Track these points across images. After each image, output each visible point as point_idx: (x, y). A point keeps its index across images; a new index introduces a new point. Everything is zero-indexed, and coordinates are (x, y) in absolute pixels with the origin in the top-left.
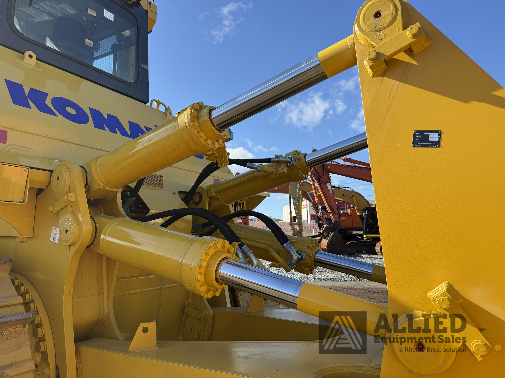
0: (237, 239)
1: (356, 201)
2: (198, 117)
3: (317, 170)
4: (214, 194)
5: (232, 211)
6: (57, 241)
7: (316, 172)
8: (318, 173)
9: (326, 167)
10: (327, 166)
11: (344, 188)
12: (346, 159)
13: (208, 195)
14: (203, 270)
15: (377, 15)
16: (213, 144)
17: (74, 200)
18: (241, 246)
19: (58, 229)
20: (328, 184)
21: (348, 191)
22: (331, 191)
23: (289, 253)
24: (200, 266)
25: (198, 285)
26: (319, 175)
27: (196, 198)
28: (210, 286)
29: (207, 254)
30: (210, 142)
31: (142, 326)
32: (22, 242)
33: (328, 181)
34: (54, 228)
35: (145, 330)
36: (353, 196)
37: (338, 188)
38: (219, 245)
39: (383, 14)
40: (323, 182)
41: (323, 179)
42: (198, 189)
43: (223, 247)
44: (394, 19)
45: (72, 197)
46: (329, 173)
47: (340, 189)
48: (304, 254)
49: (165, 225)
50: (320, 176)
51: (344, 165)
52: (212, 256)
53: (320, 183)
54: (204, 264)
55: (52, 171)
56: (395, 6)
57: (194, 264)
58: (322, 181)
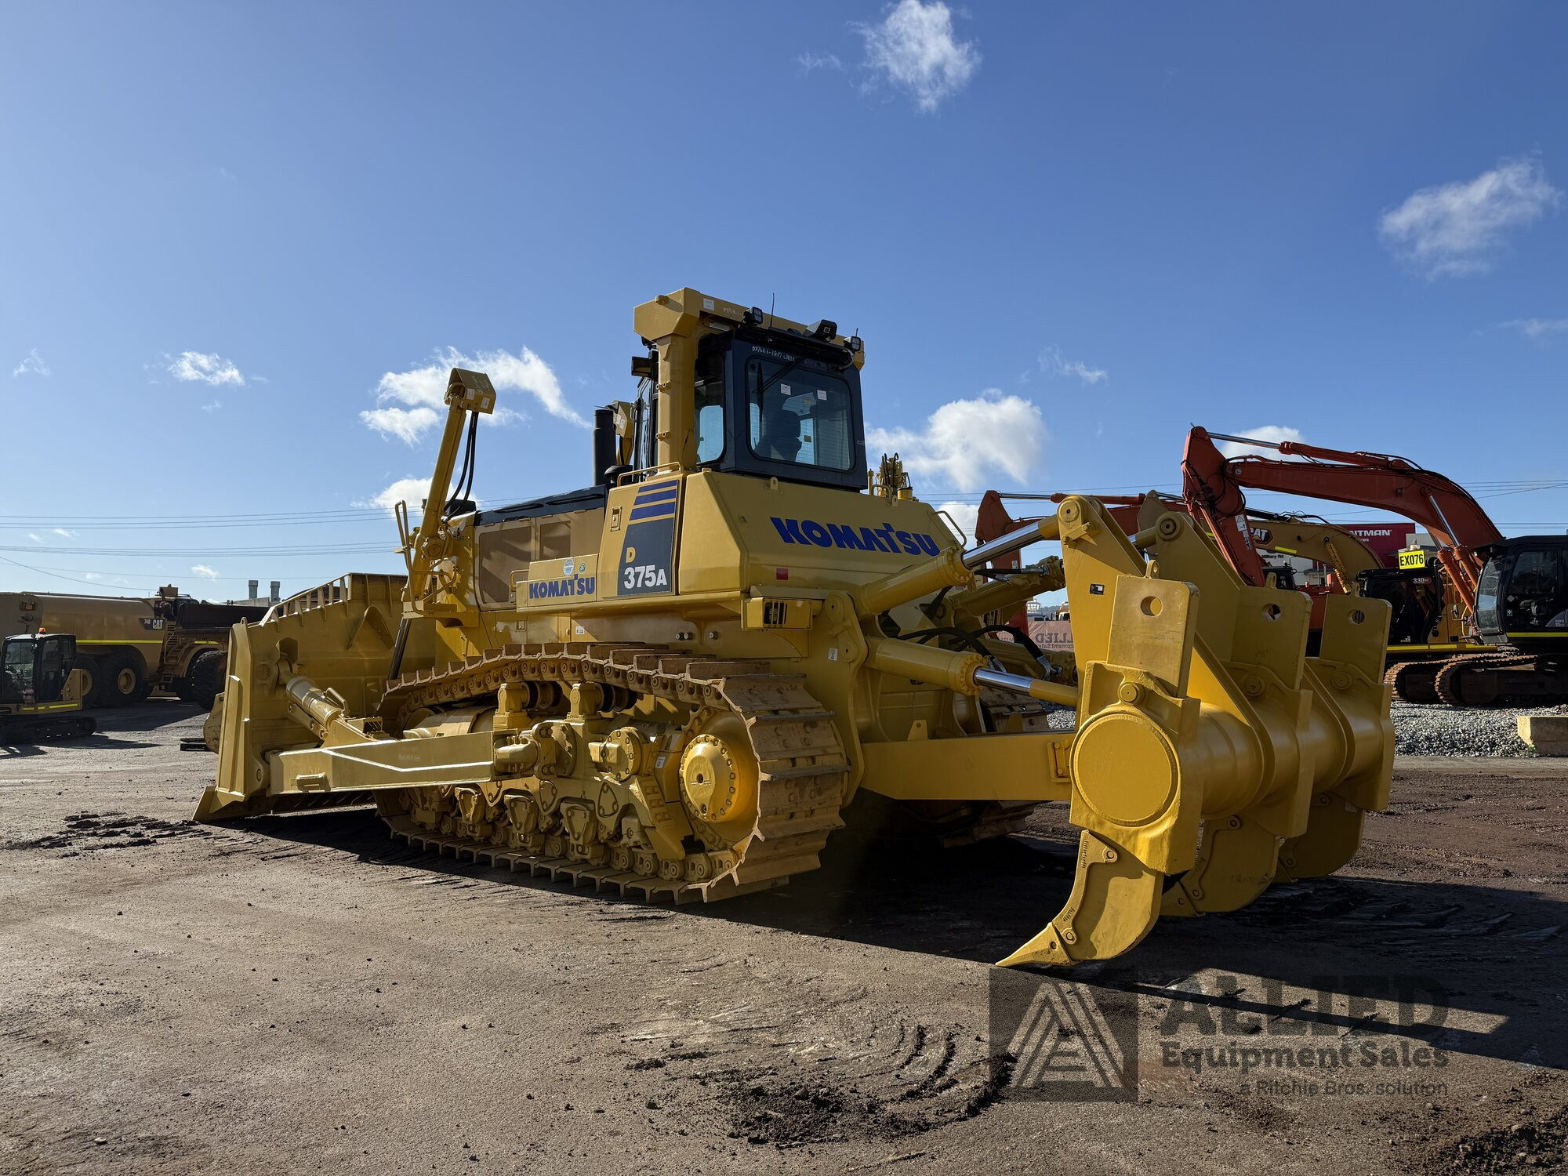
0: (988, 653)
1: (1336, 554)
2: (953, 561)
3: (1205, 481)
4: (960, 607)
5: (983, 626)
6: (835, 659)
7: (1203, 486)
8: (1210, 490)
9: (1230, 472)
10: (1233, 471)
11: (1301, 520)
12: (1288, 445)
13: (953, 607)
14: (964, 675)
15: (1068, 511)
16: (965, 578)
17: (851, 625)
18: (992, 659)
19: (836, 650)
20: (1237, 517)
21: (1313, 525)
22: (1246, 535)
23: (1042, 666)
24: (962, 672)
25: (961, 685)
26: (1211, 495)
27: (940, 612)
28: (969, 687)
29: (966, 663)
30: (962, 578)
31: (915, 722)
32: (797, 662)
33: (1238, 510)
34: (831, 649)
35: (919, 725)
36: (1327, 540)
37: (1283, 518)
38: (974, 658)
39: (1072, 512)
40: (1223, 514)
41: (1221, 506)
42: (943, 602)
43: (977, 659)
44: (1077, 517)
45: (848, 623)
46: (1241, 488)
47: (1289, 521)
48: (1060, 669)
49: (922, 642)
50: (1213, 496)
51: (1282, 462)
52: (969, 665)
53: (1216, 517)
54: (964, 670)
55: (823, 600)
56: (1078, 508)
57: (958, 671)
58: (1219, 511)
